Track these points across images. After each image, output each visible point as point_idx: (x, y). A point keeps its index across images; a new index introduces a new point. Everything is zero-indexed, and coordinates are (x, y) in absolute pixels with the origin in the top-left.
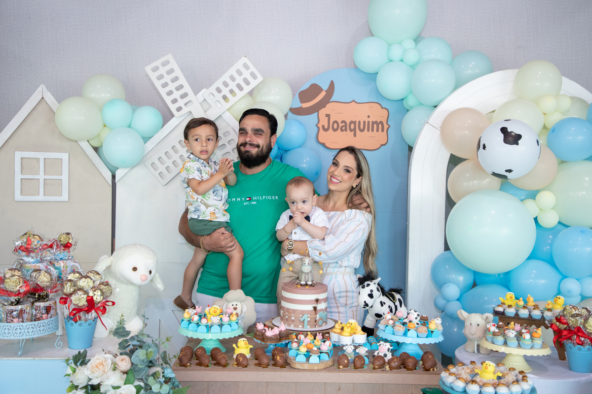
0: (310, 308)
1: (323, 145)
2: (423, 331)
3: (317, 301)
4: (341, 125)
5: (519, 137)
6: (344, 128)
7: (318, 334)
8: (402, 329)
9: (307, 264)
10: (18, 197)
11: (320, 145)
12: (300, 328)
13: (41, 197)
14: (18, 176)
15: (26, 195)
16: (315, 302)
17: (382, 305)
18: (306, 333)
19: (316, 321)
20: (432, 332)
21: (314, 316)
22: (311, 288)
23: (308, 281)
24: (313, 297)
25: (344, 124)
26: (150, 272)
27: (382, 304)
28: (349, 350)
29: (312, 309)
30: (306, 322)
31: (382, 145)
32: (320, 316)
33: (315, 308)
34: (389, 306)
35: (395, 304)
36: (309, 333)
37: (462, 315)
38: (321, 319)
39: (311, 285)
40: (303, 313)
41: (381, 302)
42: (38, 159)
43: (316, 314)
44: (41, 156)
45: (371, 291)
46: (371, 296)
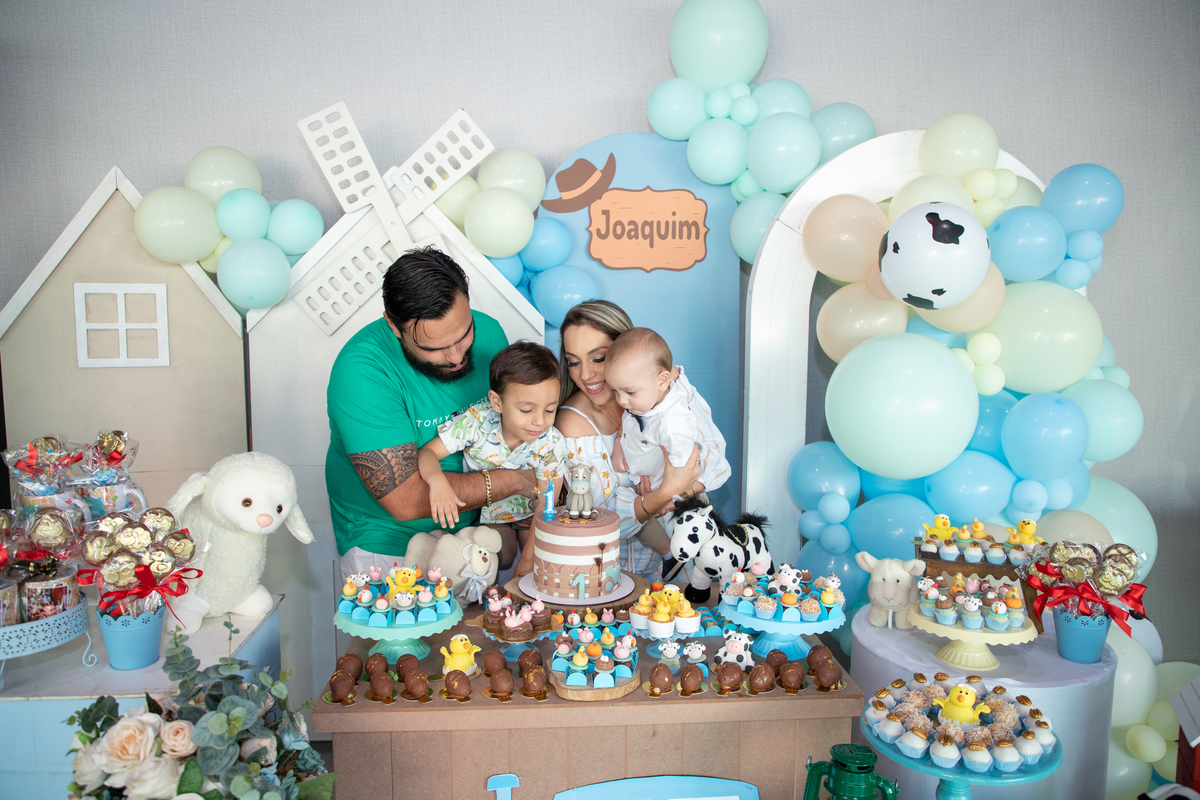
0: (588, 560)
1: (599, 261)
2: (813, 610)
3: (602, 547)
4: (627, 228)
5: (959, 230)
6: (633, 233)
7: (605, 610)
8: (771, 607)
9: (581, 478)
10: (84, 360)
11: (594, 263)
12: (571, 600)
13: (122, 361)
14: (82, 327)
15: (98, 357)
16: (598, 550)
17: (717, 554)
18: (582, 609)
19: (600, 584)
20: (829, 609)
21: (598, 576)
22: (591, 523)
23: (583, 509)
24: (595, 540)
25: (632, 227)
26: (280, 509)
27: (717, 551)
28: (670, 651)
29: (594, 562)
30: (582, 588)
31: (697, 261)
32: (607, 574)
33: (598, 561)
34: (731, 556)
35: (744, 548)
36: (589, 610)
37: (867, 563)
38: (610, 579)
39: (590, 518)
40: (576, 571)
41: (715, 548)
42: (114, 297)
43: (600, 571)
44: (120, 289)
45: (695, 529)
46: (694, 538)
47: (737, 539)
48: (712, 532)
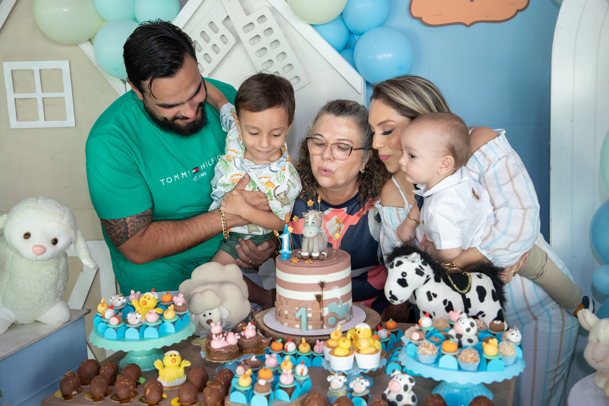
0: (310, 296)
1: (420, 19)
2: (468, 360)
3: (322, 285)
7: (318, 341)
9: (310, 223)
10: (14, 123)
12: (296, 330)
13: (41, 123)
14: (11, 96)
15: (24, 120)
16: (320, 288)
17: (430, 299)
18: (298, 339)
19: (322, 318)
20: (488, 361)
21: (320, 311)
23: (313, 252)
24: (315, 279)
26: (55, 242)
27: (430, 296)
28: (337, 383)
29: (314, 298)
30: (304, 320)
31: (518, 11)
32: (329, 310)
33: (319, 298)
34: (445, 302)
35: (463, 296)
36: (304, 340)
38: (332, 314)
39: (318, 259)
40: (300, 304)
41: (428, 293)
42: (32, 72)
43: (322, 307)
44: (35, 66)
45: (404, 274)
46: (403, 283)
47: (455, 286)
48: (424, 278)
